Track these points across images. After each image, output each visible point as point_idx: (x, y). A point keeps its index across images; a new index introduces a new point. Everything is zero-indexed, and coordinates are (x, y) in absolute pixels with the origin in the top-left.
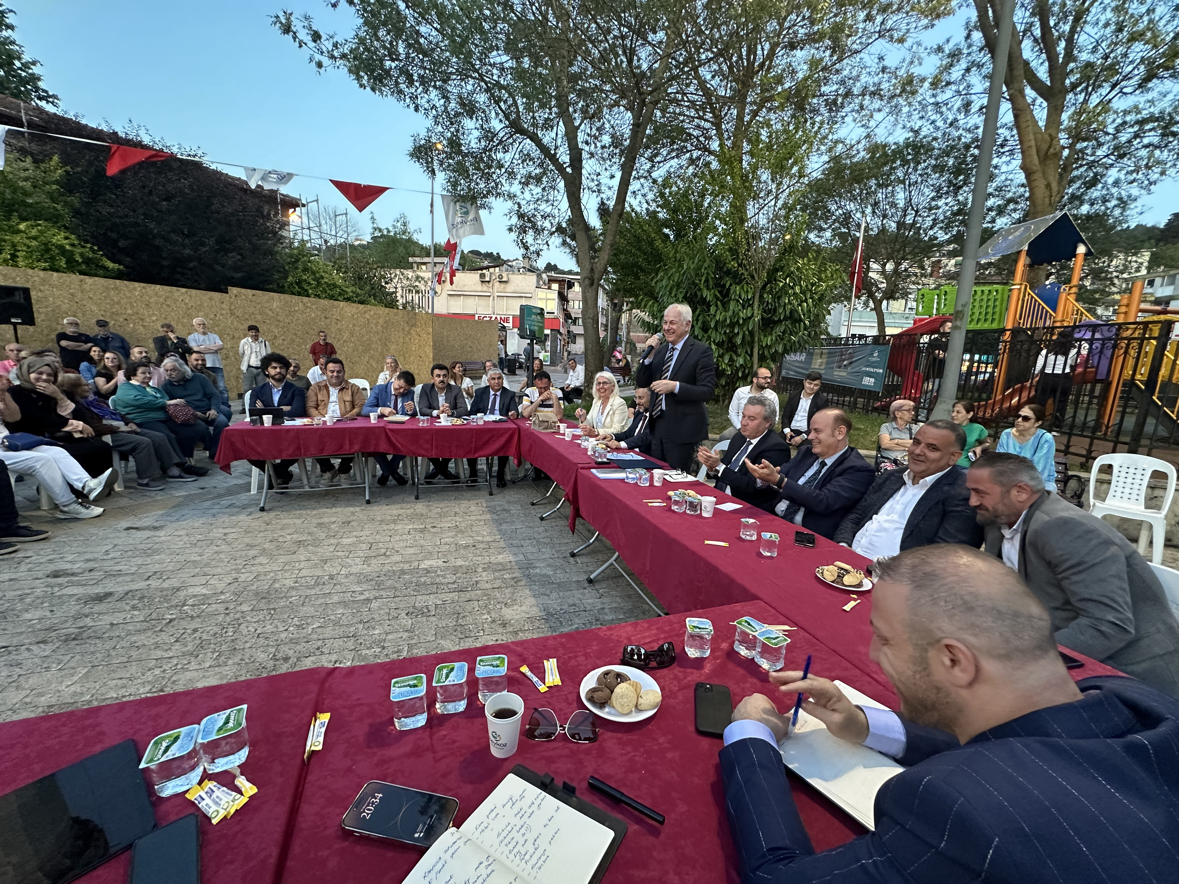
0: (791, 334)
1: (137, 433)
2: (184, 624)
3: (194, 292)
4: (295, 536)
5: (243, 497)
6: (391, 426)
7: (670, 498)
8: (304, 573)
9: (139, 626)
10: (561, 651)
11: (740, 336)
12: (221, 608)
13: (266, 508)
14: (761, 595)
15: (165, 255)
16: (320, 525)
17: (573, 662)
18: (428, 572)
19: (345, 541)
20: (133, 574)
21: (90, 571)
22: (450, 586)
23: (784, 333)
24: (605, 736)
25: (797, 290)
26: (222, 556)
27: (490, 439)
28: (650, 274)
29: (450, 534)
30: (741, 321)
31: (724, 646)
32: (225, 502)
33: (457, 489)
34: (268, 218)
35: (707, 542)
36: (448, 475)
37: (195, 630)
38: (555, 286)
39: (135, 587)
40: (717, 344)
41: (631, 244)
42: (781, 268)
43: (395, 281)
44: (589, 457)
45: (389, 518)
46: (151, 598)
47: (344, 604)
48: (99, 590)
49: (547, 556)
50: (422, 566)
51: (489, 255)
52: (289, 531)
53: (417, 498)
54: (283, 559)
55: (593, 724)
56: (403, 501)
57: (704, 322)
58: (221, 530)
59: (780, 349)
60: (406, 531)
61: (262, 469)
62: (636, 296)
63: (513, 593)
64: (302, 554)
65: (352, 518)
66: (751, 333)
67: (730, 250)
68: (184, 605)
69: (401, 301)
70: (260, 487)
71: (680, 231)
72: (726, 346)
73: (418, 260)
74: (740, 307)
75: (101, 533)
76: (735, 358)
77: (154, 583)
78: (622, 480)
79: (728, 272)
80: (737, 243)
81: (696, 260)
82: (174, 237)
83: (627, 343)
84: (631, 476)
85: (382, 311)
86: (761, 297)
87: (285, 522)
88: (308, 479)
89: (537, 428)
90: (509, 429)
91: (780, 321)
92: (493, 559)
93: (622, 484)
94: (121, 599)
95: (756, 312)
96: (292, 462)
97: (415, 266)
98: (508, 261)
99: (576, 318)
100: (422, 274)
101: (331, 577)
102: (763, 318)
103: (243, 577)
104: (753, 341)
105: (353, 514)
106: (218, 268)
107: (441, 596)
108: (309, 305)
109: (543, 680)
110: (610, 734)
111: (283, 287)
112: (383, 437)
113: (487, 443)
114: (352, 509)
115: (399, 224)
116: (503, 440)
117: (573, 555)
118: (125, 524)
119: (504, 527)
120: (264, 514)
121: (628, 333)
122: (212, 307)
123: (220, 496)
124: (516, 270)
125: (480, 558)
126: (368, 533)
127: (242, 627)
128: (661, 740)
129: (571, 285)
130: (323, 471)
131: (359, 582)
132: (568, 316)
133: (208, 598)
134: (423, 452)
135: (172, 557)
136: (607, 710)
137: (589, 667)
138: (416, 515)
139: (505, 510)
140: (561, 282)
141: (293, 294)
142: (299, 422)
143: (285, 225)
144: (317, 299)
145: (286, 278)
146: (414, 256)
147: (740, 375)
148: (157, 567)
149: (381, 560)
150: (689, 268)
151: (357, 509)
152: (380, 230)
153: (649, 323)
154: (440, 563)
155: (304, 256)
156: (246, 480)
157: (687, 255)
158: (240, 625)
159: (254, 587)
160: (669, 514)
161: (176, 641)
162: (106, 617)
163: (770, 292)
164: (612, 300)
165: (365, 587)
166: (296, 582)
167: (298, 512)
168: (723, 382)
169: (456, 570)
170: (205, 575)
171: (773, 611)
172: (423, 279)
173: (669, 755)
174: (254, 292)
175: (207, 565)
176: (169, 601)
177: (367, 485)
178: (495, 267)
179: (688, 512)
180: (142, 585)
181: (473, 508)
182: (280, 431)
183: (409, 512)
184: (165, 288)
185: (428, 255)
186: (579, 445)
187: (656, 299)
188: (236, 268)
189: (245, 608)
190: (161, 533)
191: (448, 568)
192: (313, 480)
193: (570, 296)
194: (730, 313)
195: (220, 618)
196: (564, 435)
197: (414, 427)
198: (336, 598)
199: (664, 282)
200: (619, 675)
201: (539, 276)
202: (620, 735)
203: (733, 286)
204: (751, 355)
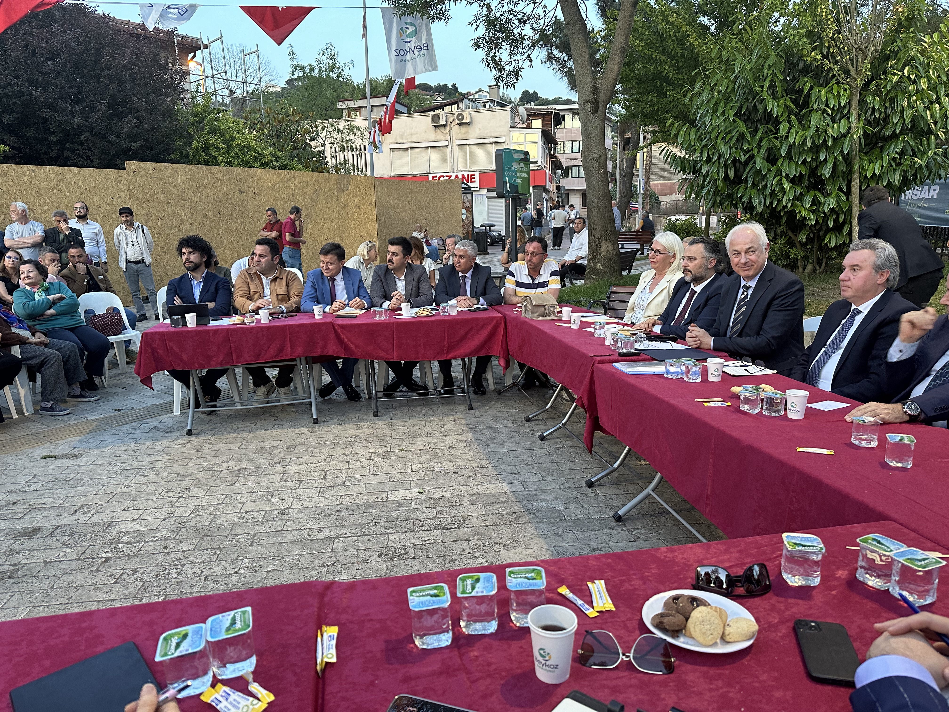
0: (914, 154)
1: (46, 345)
2: (121, 563)
3: (87, 171)
4: (232, 464)
5: (166, 419)
6: (340, 322)
7: (736, 396)
8: (249, 507)
9: (73, 565)
10: (609, 574)
11: (830, 165)
12: (159, 546)
13: (194, 431)
14: (893, 515)
15: (52, 128)
16: (261, 450)
17: (626, 586)
18: (400, 505)
19: (293, 469)
20: (58, 508)
21: (14, 503)
22: (431, 522)
23: (902, 153)
24: (683, 669)
25: (923, 84)
26: (152, 487)
27: (467, 334)
28: (681, 86)
29: (423, 459)
30: (830, 142)
31: (842, 574)
32: (147, 425)
33: (426, 403)
34: (164, 68)
35: (799, 449)
36: (412, 386)
37: (135, 571)
38: (537, 123)
39: (63, 522)
40: (792, 181)
41: (650, 46)
42: (895, 54)
43: (323, 135)
44: (608, 348)
45: (343, 440)
46: (82, 536)
47: (301, 543)
48: (25, 524)
49: (553, 486)
50: (392, 498)
51: (441, 89)
52: (224, 458)
53: (376, 415)
54: (221, 491)
55: (666, 655)
56: (359, 420)
57: (769, 150)
58: (146, 458)
59: (896, 180)
60: (367, 456)
61: (186, 384)
62: (662, 122)
63: (514, 533)
64: (243, 485)
65: (297, 442)
66: (848, 159)
67: (809, 34)
68: (118, 542)
69: (331, 162)
70: (185, 406)
71: (726, 17)
72: (806, 183)
73: (351, 104)
74: (828, 120)
75: (18, 462)
76: (821, 199)
77: (83, 518)
78: (661, 375)
79: (807, 70)
80: (820, 24)
81: (754, 57)
82: (62, 105)
83: (645, 196)
84: (672, 369)
85: (309, 176)
86: (862, 102)
87: (217, 447)
88: (240, 395)
89: (529, 316)
90: (493, 318)
91: (895, 136)
92: (482, 489)
93: (661, 380)
94: (50, 535)
95: (854, 125)
96: (220, 373)
97: (345, 113)
98: (469, 93)
99: (568, 168)
100: (356, 124)
101: (282, 512)
102: (866, 135)
103: (178, 512)
104: (850, 172)
105: (299, 436)
106: (112, 137)
107: (421, 535)
108: (219, 176)
109: (591, 605)
110: (689, 667)
111: (187, 156)
112: (332, 336)
113: (464, 337)
114: (297, 430)
115: (325, 58)
116: (484, 334)
117: (590, 485)
118: (41, 451)
119: (492, 449)
120: (193, 438)
121: (647, 181)
122: (108, 188)
123: (139, 419)
124: (480, 106)
125: (465, 488)
126: (320, 459)
127: (185, 568)
128: (764, 677)
129: (559, 119)
130: (257, 384)
131: (316, 518)
132: (556, 165)
133: (144, 535)
134: (382, 354)
135: (96, 488)
136: (682, 639)
137: (650, 592)
138: (378, 436)
139: (491, 428)
140: (544, 116)
141: (199, 163)
142: (227, 321)
143: (185, 74)
144: (228, 168)
145: (191, 143)
146: (343, 100)
147: (831, 224)
148: (83, 500)
149: (341, 491)
150: (743, 70)
151: (303, 430)
152: (302, 69)
153: (682, 159)
154: (414, 494)
155: (210, 113)
156: (168, 399)
157: (739, 51)
158: (183, 566)
159: (193, 523)
160: (736, 416)
161: (116, 582)
162: (38, 554)
163: (878, 93)
164: (622, 134)
165: (324, 523)
166: (240, 518)
167: (231, 435)
168: (803, 237)
169: (435, 503)
170: (136, 509)
171: (913, 534)
172: (358, 129)
173: (778, 694)
174: (154, 164)
175: (136, 498)
176: (101, 537)
177: (313, 400)
178: (452, 104)
179: (765, 413)
180: (70, 520)
181: (449, 426)
182: (208, 331)
183: (368, 432)
184: (56, 168)
185: (364, 97)
186: (592, 334)
187: (693, 123)
188: (133, 137)
189: (186, 546)
190: (82, 462)
191: (425, 500)
192: (246, 397)
193: (559, 136)
194: (812, 131)
195: (160, 558)
196: (569, 322)
197: (369, 321)
198: (289, 537)
199: (705, 96)
200: (694, 600)
201: (514, 111)
202: (705, 669)
203: (816, 89)
204: (848, 193)
